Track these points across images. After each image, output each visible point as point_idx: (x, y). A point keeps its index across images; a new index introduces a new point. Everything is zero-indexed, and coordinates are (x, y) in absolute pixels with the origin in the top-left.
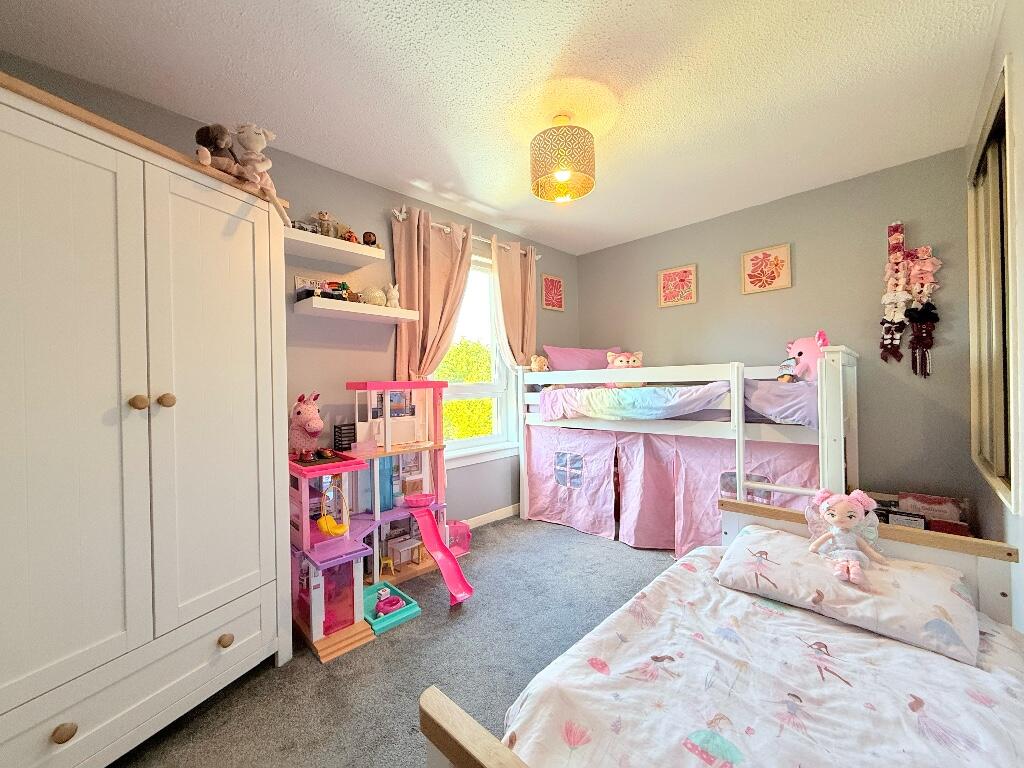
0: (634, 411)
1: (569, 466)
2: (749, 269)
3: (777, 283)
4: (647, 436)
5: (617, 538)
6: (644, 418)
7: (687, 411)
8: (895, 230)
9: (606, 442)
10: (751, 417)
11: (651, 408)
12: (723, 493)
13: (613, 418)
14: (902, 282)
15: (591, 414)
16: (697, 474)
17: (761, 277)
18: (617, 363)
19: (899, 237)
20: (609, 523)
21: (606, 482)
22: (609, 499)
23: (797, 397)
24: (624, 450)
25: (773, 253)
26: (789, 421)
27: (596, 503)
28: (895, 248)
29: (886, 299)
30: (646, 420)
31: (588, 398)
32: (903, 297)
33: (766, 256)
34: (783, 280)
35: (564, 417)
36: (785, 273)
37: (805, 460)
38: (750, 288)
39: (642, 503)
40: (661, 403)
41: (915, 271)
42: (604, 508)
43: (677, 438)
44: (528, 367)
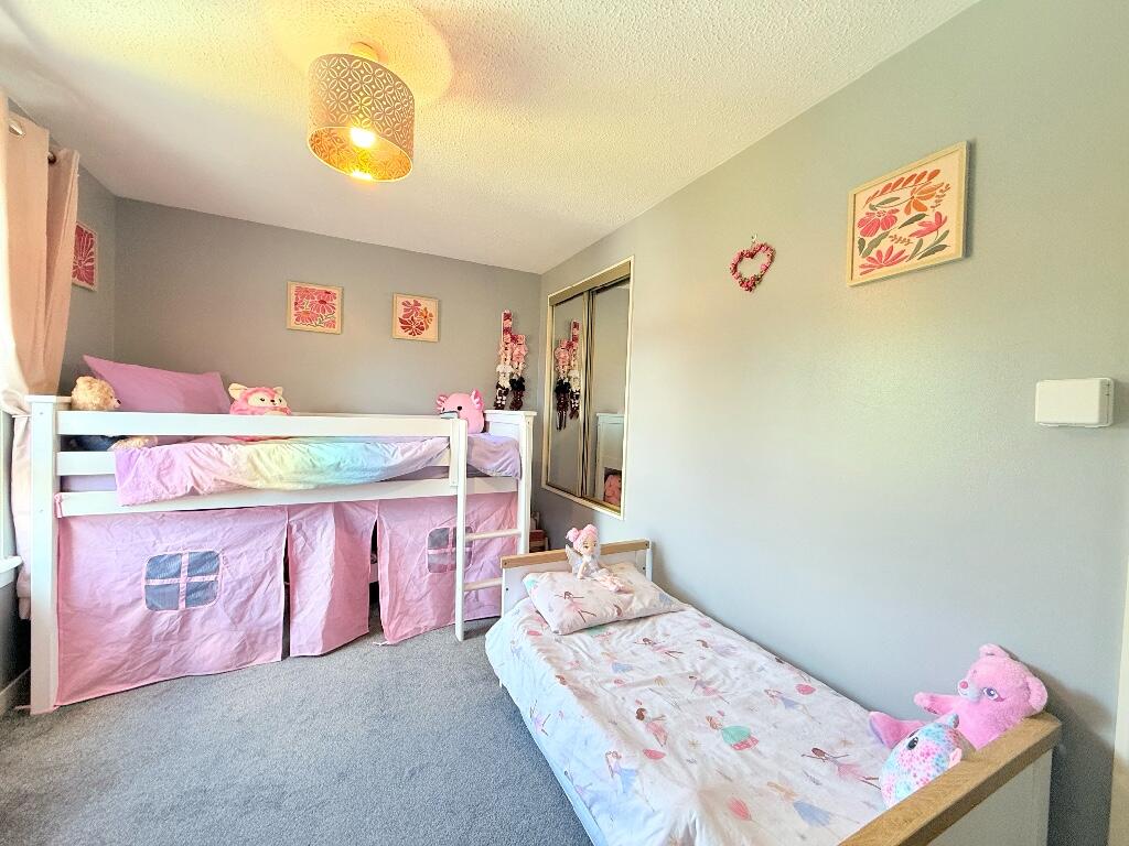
0: (338, 474)
1: (184, 574)
2: (400, 312)
3: (426, 335)
4: (338, 507)
5: (286, 653)
6: (353, 482)
7: (412, 469)
8: (507, 317)
9: (270, 521)
10: (473, 472)
11: (365, 470)
12: (431, 552)
13: (301, 487)
14: (509, 358)
15: (259, 484)
16: (403, 538)
17: (412, 324)
18: (254, 400)
19: (509, 324)
20: (271, 640)
21: (268, 578)
22: (272, 602)
23: (506, 453)
24: (299, 528)
25: (424, 304)
26: (503, 474)
27: (247, 617)
28: (506, 330)
29: (500, 368)
30: (355, 485)
31: (250, 460)
32: (510, 370)
33: (417, 304)
34: (430, 334)
35: (193, 493)
36: (433, 326)
37: (501, 506)
38: (400, 333)
39: (332, 591)
40: (380, 463)
41: (516, 352)
42: (264, 618)
43: (381, 502)
44: (67, 399)
